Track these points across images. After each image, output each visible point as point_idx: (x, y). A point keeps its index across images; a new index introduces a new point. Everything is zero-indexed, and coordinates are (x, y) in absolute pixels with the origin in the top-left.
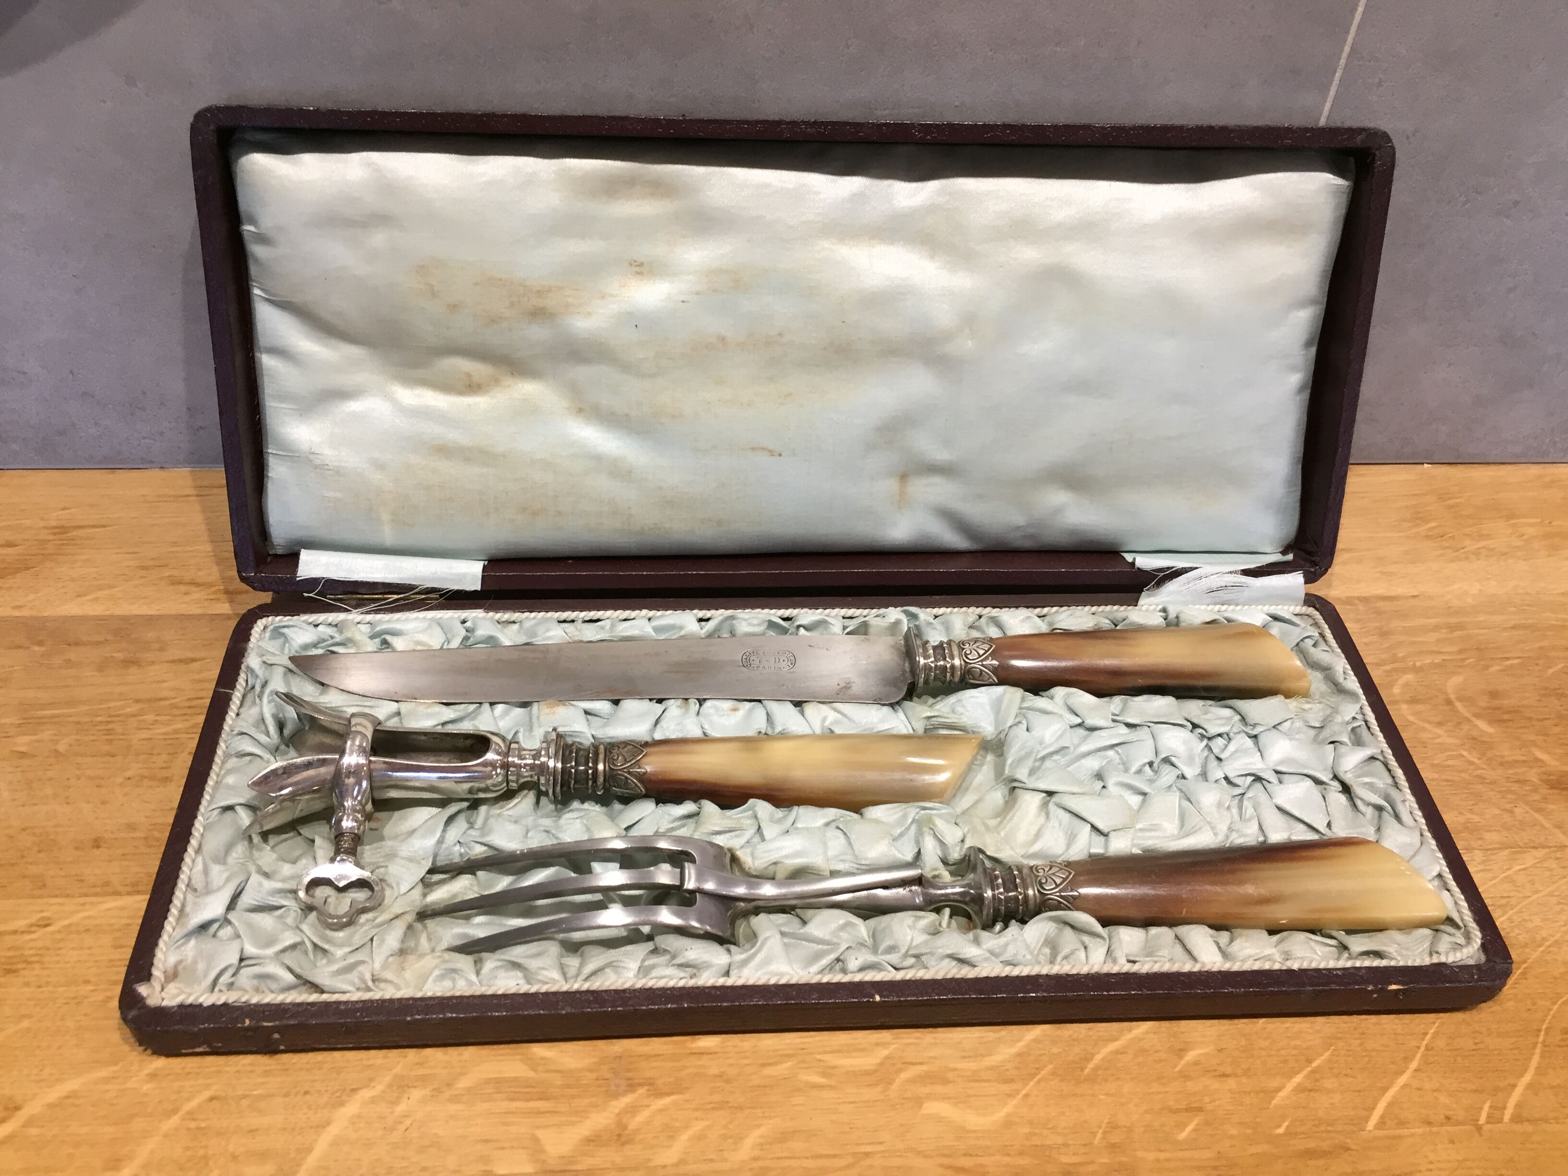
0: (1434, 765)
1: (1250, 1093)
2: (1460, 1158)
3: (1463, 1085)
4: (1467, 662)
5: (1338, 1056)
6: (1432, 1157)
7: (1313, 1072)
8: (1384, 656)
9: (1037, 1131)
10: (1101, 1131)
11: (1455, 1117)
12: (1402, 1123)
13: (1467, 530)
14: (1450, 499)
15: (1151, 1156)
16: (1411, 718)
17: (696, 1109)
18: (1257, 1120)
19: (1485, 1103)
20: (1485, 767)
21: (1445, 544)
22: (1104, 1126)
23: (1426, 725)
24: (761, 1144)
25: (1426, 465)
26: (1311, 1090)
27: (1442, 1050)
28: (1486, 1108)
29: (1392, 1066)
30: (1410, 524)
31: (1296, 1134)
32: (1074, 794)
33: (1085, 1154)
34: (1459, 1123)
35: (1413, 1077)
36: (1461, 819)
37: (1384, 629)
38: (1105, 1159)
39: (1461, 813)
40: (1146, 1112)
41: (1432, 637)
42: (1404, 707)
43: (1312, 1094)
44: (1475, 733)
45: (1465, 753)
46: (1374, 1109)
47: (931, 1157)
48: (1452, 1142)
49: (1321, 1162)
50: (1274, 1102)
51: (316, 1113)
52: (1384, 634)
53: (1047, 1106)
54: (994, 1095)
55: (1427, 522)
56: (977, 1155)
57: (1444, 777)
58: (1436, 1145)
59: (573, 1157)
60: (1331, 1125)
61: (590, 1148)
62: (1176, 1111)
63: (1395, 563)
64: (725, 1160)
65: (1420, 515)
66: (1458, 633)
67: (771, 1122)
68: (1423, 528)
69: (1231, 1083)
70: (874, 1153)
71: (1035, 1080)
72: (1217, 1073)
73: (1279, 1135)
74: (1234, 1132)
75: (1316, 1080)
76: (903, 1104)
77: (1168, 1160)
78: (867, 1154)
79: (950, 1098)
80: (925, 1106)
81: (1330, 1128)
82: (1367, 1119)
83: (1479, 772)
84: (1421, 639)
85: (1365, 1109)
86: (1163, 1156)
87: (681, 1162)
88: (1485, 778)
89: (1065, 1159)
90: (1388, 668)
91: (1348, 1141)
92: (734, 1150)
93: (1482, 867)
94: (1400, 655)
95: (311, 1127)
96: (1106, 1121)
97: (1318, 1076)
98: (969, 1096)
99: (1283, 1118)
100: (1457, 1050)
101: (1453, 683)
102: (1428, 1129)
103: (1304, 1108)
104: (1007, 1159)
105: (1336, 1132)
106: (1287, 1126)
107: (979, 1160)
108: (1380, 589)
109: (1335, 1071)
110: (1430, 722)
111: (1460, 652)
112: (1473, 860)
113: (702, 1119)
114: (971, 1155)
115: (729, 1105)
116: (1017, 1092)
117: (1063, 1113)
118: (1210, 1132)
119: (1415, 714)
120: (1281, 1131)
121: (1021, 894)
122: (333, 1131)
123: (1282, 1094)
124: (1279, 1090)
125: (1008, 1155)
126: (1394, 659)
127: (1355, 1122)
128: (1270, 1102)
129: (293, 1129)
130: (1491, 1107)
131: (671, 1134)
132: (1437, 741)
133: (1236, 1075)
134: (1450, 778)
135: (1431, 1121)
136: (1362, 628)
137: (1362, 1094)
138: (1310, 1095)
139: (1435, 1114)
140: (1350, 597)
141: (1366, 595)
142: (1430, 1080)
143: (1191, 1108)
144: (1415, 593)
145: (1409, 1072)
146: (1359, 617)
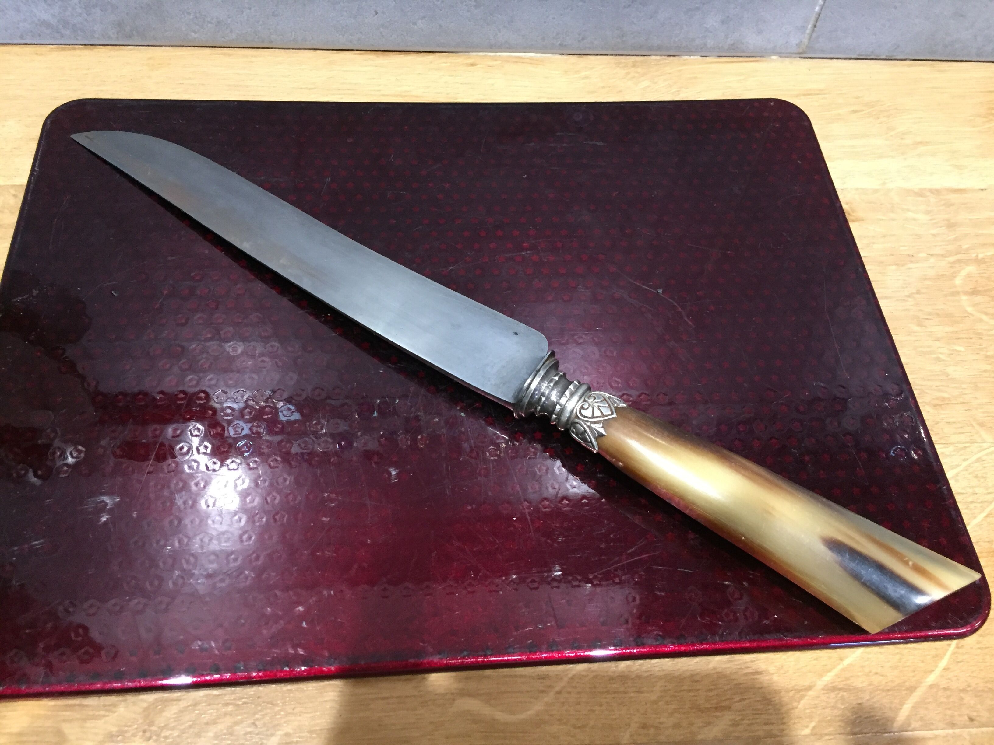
0: (987, 357)
7: (844, 670)
8: (949, 248)
10: (629, 730)
11: (978, 719)
12: (926, 725)
16: (970, 309)
17: (227, 705)
18: (784, 720)
22: (632, 725)
23: (984, 317)
26: (840, 689)
27: (972, 648)
29: (921, 665)
30: (985, 119)
31: (821, 735)
34: (983, 725)
35: (942, 676)
37: (953, 221)
40: (675, 711)
42: (964, 298)
43: (841, 694)
46: (901, 708)
50: (803, 702)
52: (951, 226)
53: (578, 704)
54: (527, 692)
62: (707, 710)
63: (967, 156)
67: (300, 718)
71: (570, 676)
73: (806, 736)
75: (847, 679)
76: (434, 701)
79: (482, 695)
80: (457, 702)
84: (985, 232)
90: (951, 259)
94: (965, 247)
96: (635, 720)
97: (848, 675)
98: (502, 694)
99: (811, 718)
100: (986, 648)
102: (951, 731)
103: (832, 708)
106: (814, 728)
109: (867, 670)
110: (986, 314)
116: (550, 688)
117: (593, 712)
118: (737, 732)
119: (975, 305)
120: (807, 731)
123: (811, 693)
124: (809, 688)
126: (958, 251)
127: (881, 722)
128: (799, 702)
135: (955, 722)
136: (931, 220)
137: (890, 693)
138: (839, 694)
139: (960, 715)
140: (921, 190)
141: (938, 186)
142: (958, 680)
143: (721, 707)
144: (983, 187)
145: (938, 671)
146: (930, 208)
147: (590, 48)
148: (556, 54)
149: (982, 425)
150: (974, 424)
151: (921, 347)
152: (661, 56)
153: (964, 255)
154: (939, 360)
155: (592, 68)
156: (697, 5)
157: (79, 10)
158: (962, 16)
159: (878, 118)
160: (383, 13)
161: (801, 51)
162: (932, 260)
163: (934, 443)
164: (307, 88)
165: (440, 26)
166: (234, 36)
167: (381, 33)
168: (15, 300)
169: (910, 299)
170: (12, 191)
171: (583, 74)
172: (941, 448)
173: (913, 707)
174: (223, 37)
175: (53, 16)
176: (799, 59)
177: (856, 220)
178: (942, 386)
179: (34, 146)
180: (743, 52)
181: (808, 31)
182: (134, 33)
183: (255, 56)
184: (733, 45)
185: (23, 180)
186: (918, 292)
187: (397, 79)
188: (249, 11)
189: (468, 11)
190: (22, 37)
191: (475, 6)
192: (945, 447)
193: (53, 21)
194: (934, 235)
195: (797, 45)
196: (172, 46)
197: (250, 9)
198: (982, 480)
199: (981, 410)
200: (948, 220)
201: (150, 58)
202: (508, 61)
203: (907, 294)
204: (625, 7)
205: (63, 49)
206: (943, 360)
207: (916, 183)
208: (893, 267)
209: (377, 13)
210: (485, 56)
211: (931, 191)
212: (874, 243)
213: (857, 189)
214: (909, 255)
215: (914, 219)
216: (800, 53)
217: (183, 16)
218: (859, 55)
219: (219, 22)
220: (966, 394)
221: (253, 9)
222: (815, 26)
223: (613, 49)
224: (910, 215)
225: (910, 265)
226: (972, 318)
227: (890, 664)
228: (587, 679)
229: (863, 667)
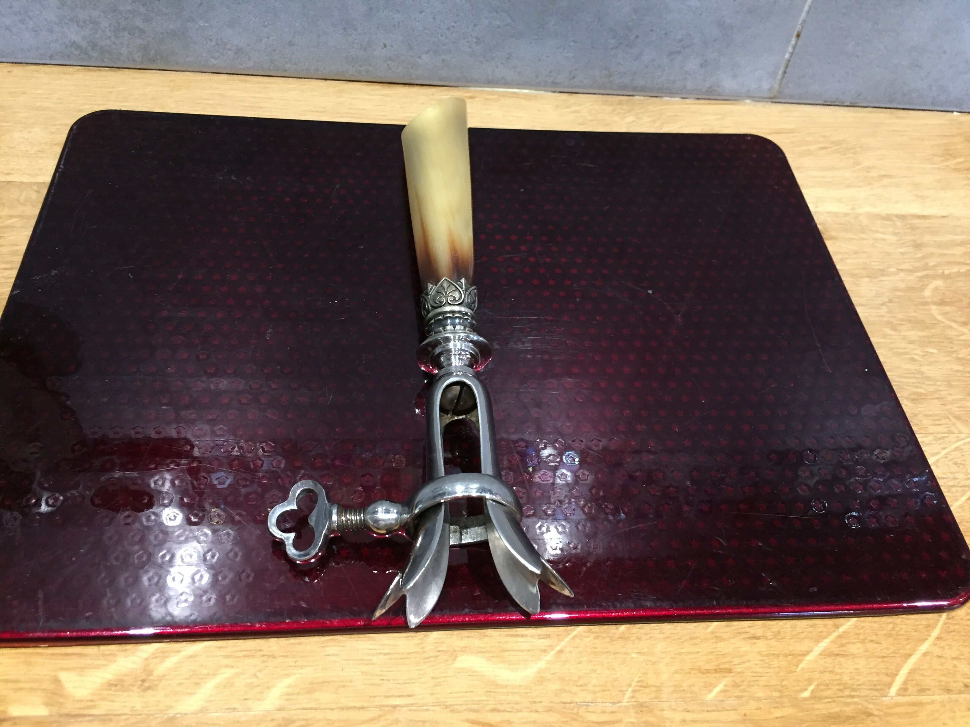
0: (958, 359)
1: (778, 655)
7: (840, 637)
8: (917, 264)
9: (566, 688)
10: (630, 689)
12: (922, 691)
15: (679, 717)
16: (939, 317)
17: (227, 657)
18: (784, 683)
22: (634, 684)
23: (953, 325)
24: (288, 694)
25: (955, 113)
26: (837, 655)
27: (962, 619)
30: (942, 159)
31: (821, 698)
33: (613, 712)
35: (935, 645)
37: (918, 242)
38: (632, 718)
40: (676, 672)
41: (958, 251)
42: (934, 307)
43: (838, 659)
46: (897, 675)
47: (459, 712)
50: (801, 666)
52: (918, 246)
53: (580, 663)
54: (529, 650)
55: (955, 157)
56: (504, 711)
58: (955, 712)
59: (91, 701)
60: (854, 690)
61: (111, 692)
62: (708, 671)
63: (929, 188)
64: (249, 709)
65: (950, 152)
67: (302, 671)
68: (952, 163)
69: (761, 645)
70: (402, 706)
71: (571, 636)
72: (747, 636)
73: (805, 699)
74: (760, 694)
75: (843, 645)
76: (437, 656)
78: (395, 707)
79: (485, 652)
80: (459, 659)
81: (853, 693)
82: (890, 685)
84: (949, 252)
85: (887, 675)
86: (689, 717)
87: (204, 710)
89: (592, 717)
90: (920, 274)
91: (871, 706)
92: (259, 700)
94: (932, 264)
96: (636, 679)
97: (844, 641)
98: (504, 651)
99: (810, 681)
102: (947, 696)
103: (830, 672)
104: (534, 716)
105: (858, 696)
106: (813, 690)
107: (505, 716)
108: (915, 209)
109: (861, 637)
110: (955, 321)
113: (232, 667)
114: (499, 711)
115: (262, 653)
116: (551, 647)
117: (595, 671)
118: (737, 694)
119: (944, 314)
120: (806, 694)
123: (809, 658)
124: (806, 653)
125: (537, 711)
126: (926, 267)
127: (878, 687)
128: (797, 666)
131: (197, 681)
132: (961, 338)
133: (766, 638)
135: (951, 688)
136: (898, 240)
137: (885, 660)
138: (836, 659)
139: (955, 682)
140: (888, 215)
141: (903, 213)
142: (950, 648)
143: (720, 669)
144: (945, 214)
145: (931, 639)
146: (897, 231)
147: (579, 87)
148: (548, 91)
149: (958, 418)
150: (950, 417)
151: (897, 348)
152: (644, 96)
153: (931, 271)
154: (913, 360)
155: (581, 105)
156: (678, 49)
157: (109, 33)
158: (918, 66)
159: (845, 154)
160: (392, 46)
161: (772, 95)
162: (902, 274)
163: (915, 432)
164: (317, 111)
165: (443, 60)
166: (251, 64)
167: (388, 65)
168: (34, 278)
169: (883, 307)
170: (35, 188)
171: (574, 108)
172: (921, 438)
173: (909, 673)
174: (241, 65)
175: (84, 38)
176: (770, 103)
177: (831, 238)
178: (919, 383)
179: (58, 150)
180: (720, 95)
181: (779, 77)
182: (158, 57)
183: (270, 83)
184: (711, 87)
185: (47, 178)
186: (891, 301)
187: (401, 107)
188: (266, 39)
189: (470, 47)
190: (51, 57)
191: (476, 42)
192: (925, 437)
193: (84, 44)
194: (902, 253)
195: (768, 90)
196: (193, 72)
197: (268, 38)
198: (962, 467)
199: (955, 405)
200: (914, 241)
201: (171, 81)
202: (505, 96)
203: (880, 302)
204: (612, 49)
205: (91, 70)
206: (918, 361)
207: (883, 209)
208: (867, 280)
209: (385, 46)
210: (483, 91)
211: (897, 216)
212: (847, 258)
213: (829, 213)
214: (880, 270)
215: (884, 240)
216: (770, 98)
217: (205, 42)
218: (825, 101)
219: (238, 50)
220: (940, 390)
221: (271, 38)
222: (785, 72)
223: (600, 88)
224: (879, 235)
225: (882, 278)
226: (941, 324)
227: (884, 632)
228: (588, 640)
229: (858, 634)
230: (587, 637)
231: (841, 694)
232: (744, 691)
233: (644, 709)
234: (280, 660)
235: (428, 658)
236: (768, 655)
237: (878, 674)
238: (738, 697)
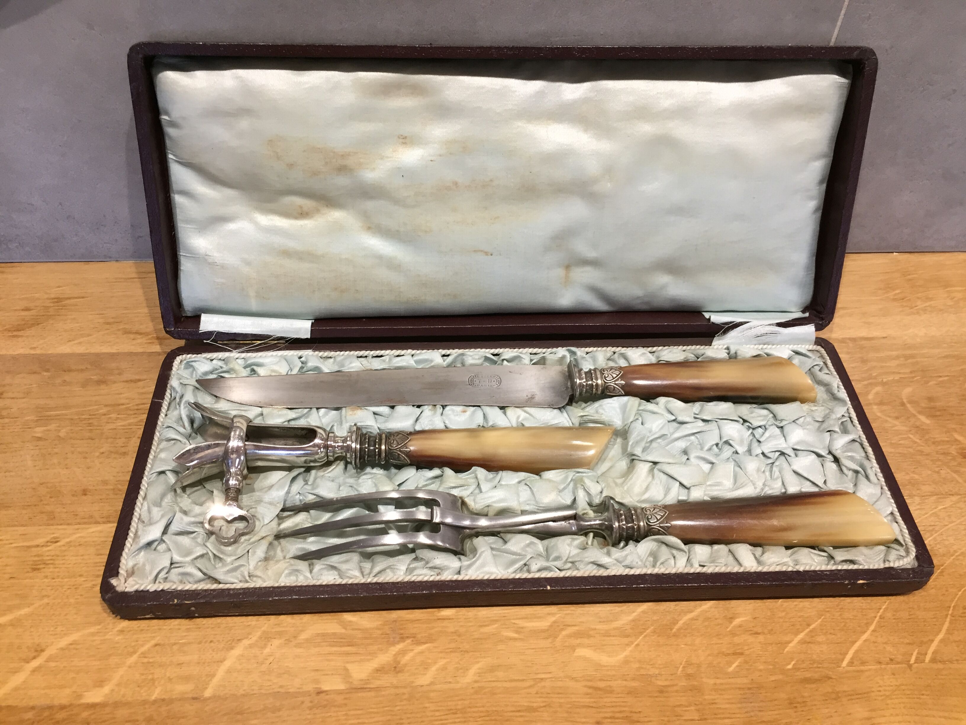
0: (892, 444)
1: (772, 644)
2: (898, 684)
3: (901, 640)
4: (916, 379)
5: (826, 622)
6: (881, 683)
7: (811, 631)
8: (863, 375)
9: (643, 666)
10: (681, 666)
11: (896, 659)
12: (863, 663)
13: (919, 295)
14: (909, 275)
15: (712, 681)
16: (879, 414)
17: (441, 652)
18: (776, 660)
19: (914, 651)
20: (923, 444)
21: (905, 304)
22: (683, 663)
23: (888, 419)
24: (479, 673)
25: (895, 254)
26: (809, 643)
27: (890, 619)
28: (915, 654)
29: (859, 628)
30: (884, 291)
31: (799, 669)
32: (669, 463)
33: (672, 680)
34: (898, 663)
35: (871, 635)
36: (907, 477)
37: (865, 358)
38: (683, 683)
39: (908, 474)
40: (709, 655)
41: (894, 363)
42: (875, 407)
43: (810, 645)
44: (918, 424)
45: (911, 436)
46: (847, 654)
47: (580, 681)
48: (894, 674)
49: (813, 686)
50: (786, 650)
51: (217, 654)
52: (864, 361)
53: (650, 651)
54: (618, 645)
55: (894, 290)
56: (607, 680)
57: (897, 451)
58: (884, 676)
59: (368, 680)
60: (820, 663)
61: (378, 675)
62: (729, 654)
63: (874, 316)
64: (458, 682)
65: (890, 286)
66: (910, 361)
67: (485, 660)
68: (891, 294)
69: (761, 638)
70: (546, 679)
72: (751, 632)
73: (789, 669)
74: (761, 667)
75: (812, 637)
76: (563, 649)
77: (722, 684)
78: (542, 679)
79: (592, 646)
80: (576, 651)
81: (820, 666)
82: (843, 660)
83: (919, 448)
84: (888, 364)
85: (841, 654)
86: (718, 681)
87: (432, 683)
88: (923, 452)
89: (660, 683)
90: (866, 383)
91: (831, 673)
92: (463, 677)
93: (918, 507)
94: (874, 374)
95: (214, 662)
96: (685, 660)
97: (813, 634)
98: (603, 645)
99: (792, 659)
100: (898, 619)
101: (907, 392)
102: (879, 666)
103: (804, 653)
104: (625, 683)
105: (823, 667)
106: (794, 664)
107: (609, 683)
108: (863, 333)
109: (824, 631)
110: (889, 417)
111: (911, 372)
112: (914, 503)
113: (444, 658)
114: (604, 680)
115: (460, 650)
116: (632, 643)
117: (659, 656)
118: (747, 667)
119: (882, 412)
120: (790, 667)
121: (636, 525)
122: (227, 664)
123: (791, 645)
124: (789, 642)
125: (626, 680)
126: (870, 377)
127: (835, 662)
128: (784, 650)
129: (204, 663)
130: (918, 653)
131: (426, 667)
132: (894, 429)
133: (763, 633)
134: (901, 451)
135: (881, 661)
136: (850, 358)
137: (840, 645)
138: (808, 645)
139: (884, 657)
140: (843, 338)
141: (854, 336)
142: (882, 637)
143: (736, 653)
144: (885, 336)
145: (869, 632)
146: (849, 351)
153: (874, 380)
173: (854, 653)
194: (853, 368)
200: (862, 358)
207: (840, 335)
211: (850, 339)
227: (838, 628)
228: (654, 637)
229: (822, 630)
230: (653, 636)
231: (811, 666)
232: (751, 665)
233: (690, 677)
234: (471, 654)
235: (558, 650)
236: (765, 644)
237: (834, 653)
238: (748, 669)
